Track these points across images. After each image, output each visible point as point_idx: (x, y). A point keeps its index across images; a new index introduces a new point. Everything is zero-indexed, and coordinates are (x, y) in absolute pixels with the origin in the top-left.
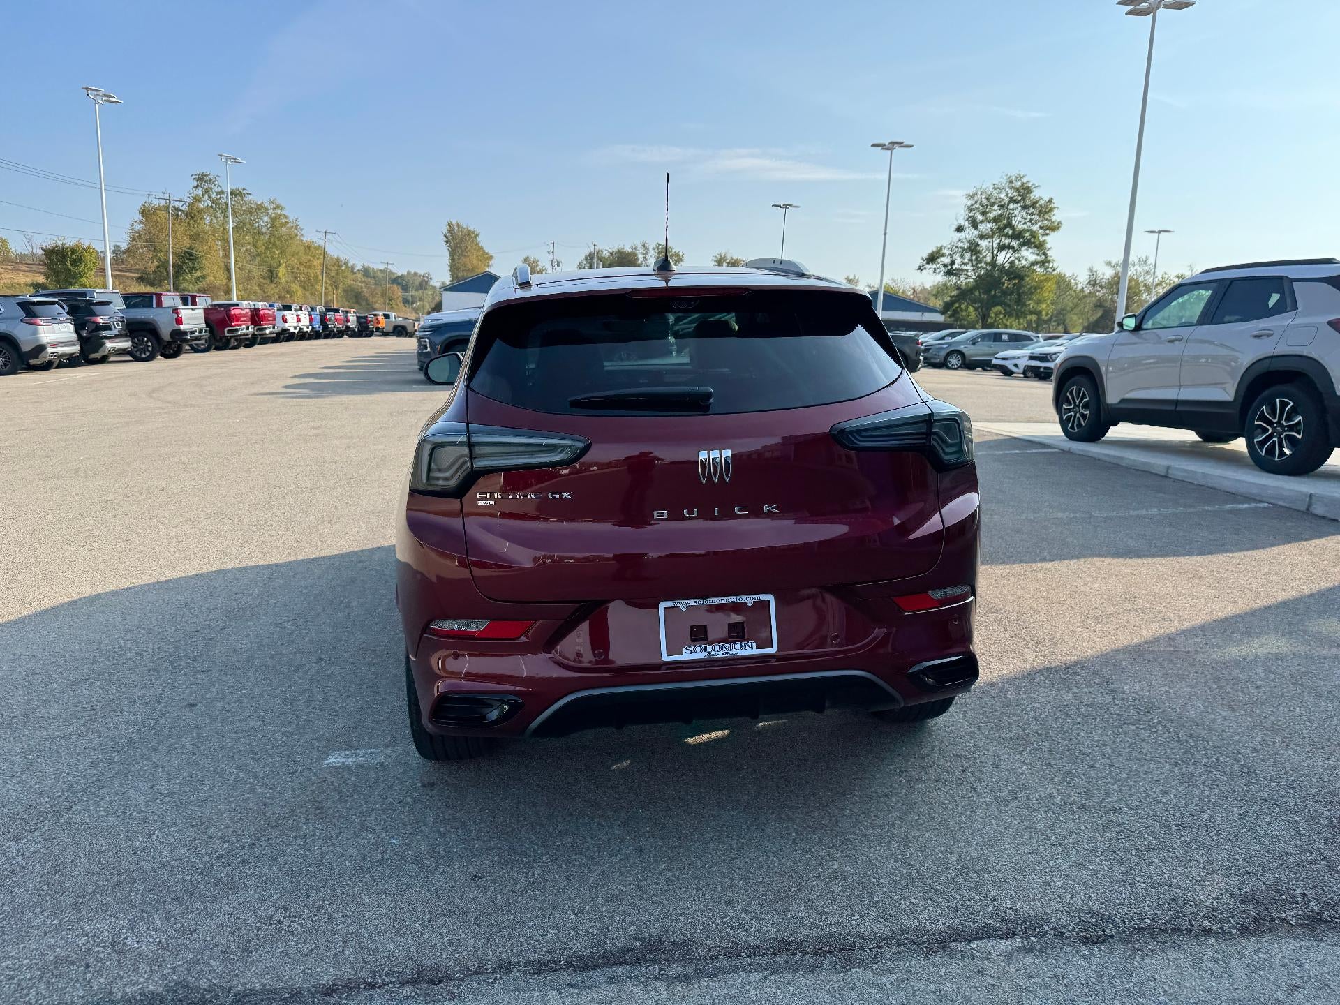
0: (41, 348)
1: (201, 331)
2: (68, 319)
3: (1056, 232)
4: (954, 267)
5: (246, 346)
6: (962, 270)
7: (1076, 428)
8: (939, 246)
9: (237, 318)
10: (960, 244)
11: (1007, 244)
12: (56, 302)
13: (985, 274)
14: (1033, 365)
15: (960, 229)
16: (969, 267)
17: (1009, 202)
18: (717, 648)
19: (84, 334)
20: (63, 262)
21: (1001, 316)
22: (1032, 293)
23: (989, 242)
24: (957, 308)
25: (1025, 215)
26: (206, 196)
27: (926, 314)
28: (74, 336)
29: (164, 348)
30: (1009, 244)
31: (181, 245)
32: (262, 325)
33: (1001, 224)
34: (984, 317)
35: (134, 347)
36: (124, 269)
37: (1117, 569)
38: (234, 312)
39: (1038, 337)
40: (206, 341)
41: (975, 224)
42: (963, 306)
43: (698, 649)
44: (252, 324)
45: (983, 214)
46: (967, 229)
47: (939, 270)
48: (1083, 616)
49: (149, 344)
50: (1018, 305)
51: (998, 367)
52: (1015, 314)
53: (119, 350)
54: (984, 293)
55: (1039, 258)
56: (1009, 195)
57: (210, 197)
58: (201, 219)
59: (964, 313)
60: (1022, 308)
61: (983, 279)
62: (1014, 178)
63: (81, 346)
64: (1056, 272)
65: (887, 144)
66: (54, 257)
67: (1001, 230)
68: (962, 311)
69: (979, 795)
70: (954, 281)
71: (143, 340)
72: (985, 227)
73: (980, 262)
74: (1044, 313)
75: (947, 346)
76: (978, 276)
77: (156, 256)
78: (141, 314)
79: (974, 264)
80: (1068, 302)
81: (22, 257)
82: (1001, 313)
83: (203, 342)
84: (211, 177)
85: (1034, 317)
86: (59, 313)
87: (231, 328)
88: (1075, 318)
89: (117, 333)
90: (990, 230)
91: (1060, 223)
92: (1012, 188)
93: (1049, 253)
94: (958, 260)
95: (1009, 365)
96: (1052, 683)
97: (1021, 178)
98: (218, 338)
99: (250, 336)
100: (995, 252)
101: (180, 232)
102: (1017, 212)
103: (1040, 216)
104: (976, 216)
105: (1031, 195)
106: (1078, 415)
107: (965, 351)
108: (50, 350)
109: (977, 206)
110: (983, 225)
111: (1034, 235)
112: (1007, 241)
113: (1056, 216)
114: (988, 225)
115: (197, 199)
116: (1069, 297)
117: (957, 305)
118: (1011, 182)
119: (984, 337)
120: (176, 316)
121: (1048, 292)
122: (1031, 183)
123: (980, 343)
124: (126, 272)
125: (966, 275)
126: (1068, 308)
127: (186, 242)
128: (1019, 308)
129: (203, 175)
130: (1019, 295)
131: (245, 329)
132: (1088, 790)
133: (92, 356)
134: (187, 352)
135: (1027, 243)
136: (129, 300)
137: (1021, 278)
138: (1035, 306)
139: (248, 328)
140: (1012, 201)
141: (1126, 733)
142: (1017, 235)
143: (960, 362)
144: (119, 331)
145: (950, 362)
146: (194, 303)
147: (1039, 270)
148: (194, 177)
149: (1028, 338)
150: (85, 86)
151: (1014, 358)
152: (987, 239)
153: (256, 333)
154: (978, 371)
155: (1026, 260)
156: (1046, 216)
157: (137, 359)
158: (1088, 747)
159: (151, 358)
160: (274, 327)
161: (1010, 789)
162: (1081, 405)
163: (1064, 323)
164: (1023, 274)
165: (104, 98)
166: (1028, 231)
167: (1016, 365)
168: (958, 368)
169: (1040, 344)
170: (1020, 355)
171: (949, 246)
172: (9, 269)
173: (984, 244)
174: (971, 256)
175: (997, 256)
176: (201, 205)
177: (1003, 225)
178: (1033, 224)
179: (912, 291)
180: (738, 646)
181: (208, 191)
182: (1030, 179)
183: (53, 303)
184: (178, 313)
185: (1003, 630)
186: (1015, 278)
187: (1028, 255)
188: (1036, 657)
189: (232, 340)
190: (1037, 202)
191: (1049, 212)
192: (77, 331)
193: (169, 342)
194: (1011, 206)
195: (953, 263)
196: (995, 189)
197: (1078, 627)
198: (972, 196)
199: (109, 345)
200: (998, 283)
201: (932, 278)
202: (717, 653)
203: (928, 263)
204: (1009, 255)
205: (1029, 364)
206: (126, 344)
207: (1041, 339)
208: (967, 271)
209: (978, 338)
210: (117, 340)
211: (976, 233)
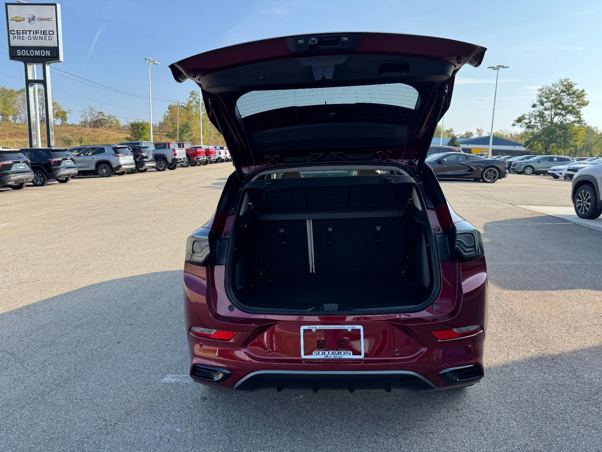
0: (120, 166)
1: (184, 159)
2: (131, 154)
3: (586, 106)
4: (531, 124)
5: (203, 165)
6: (535, 125)
7: (583, 212)
8: (523, 114)
9: (200, 153)
10: (534, 113)
11: (559, 112)
12: (127, 147)
13: (547, 127)
14: (570, 173)
15: (534, 106)
16: (539, 124)
17: (561, 92)
18: (331, 353)
19: (138, 160)
20: (138, 129)
21: (555, 148)
22: (572, 137)
23: (550, 112)
24: (532, 144)
25: (569, 98)
26: (194, 101)
27: (516, 147)
28: (133, 161)
29: (169, 165)
30: (560, 112)
31: (183, 121)
32: (210, 156)
33: (556, 103)
34: (546, 149)
35: (157, 165)
36: (161, 131)
37: (593, 297)
38: (199, 150)
39: (574, 159)
40: (187, 163)
41: (542, 103)
42: (535, 143)
43: (321, 353)
44: (205, 156)
45: (546, 98)
46: (538, 106)
47: (523, 126)
48: (568, 326)
49: (163, 164)
50: (564, 143)
51: (551, 174)
52: (563, 147)
53: (150, 167)
54: (546, 137)
55: (576, 119)
56: (561, 89)
57: (196, 101)
58: (192, 110)
59: (536, 147)
60: (567, 144)
61: (546, 130)
62: (563, 80)
63: (136, 165)
64: (586, 126)
65: (496, 67)
66: (134, 127)
67: (556, 106)
68: (535, 146)
69: (485, 438)
70: (531, 131)
71: (161, 162)
72: (548, 105)
73: (544, 122)
74: (578, 146)
75: (525, 163)
76: (544, 128)
77: (174, 126)
78: (161, 152)
79: (541, 123)
80: (592, 140)
81: (124, 127)
82: (555, 146)
83: (185, 163)
84: (196, 92)
85: (573, 149)
86: (127, 152)
87: (197, 157)
88: (596, 148)
89: (151, 160)
90: (550, 106)
91: (588, 101)
92: (563, 85)
93: (582, 117)
94: (533, 121)
95: (557, 173)
96: (542, 369)
97: (567, 80)
98: (192, 161)
99: (205, 160)
100: (553, 117)
101: (183, 116)
102: (565, 97)
103: (577, 98)
104: (543, 99)
105: (573, 88)
106: (584, 205)
107: (534, 166)
108: (124, 167)
109: (543, 94)
110: (546, 104)
111: (573, 108)
112: (559, 111)
113: (586, 98)
114: (549, 104)
115: (190, 102)
116: (593, 138)
117: (532, 143)
118: (562, 82)
119: (544, 159)
120: (174, 152)
121: (581, 136)
122: (573, 82)
123: (542, 162)
124: (162, 132)
125: (537, 128)
126: (592, 143)
127: (185, 120)
128: (565, 144)
129: (193, 92)
130: (565, 138)
131: (202, 158)
132: (550, 444)
133: (140, 169)
134: (179, 167)
135: (570, 112)
136: (157, 146)
137: (566, 129)
138: (574, 143)
139: (204, 157)
140: (563, 91)
141: (581, 407)
142: (565, 108)
143: (531, 171)
144: (151, 159)
145: (526, 171)
146: (183, 147)
147: (577, 125)
148: (190, 93)
149: (568, 160)
150: (145, 58)
151: (560, 170)
152: (549, 110)
153: (207, 159)
154: (542, 176)
155: (569, 120)
156: (581, 99)
157: (158, 170)
158: (555, 413)
159: (163, 170)
160: (215, 157)
161: (504, 437)
162: (586, 200)
163: (590, 151)
164: (567, 127)
165: (152, 63)
166: (570, 106)
167: (561, 173)
168: (531, 174)
169: (574, 163)
170: (563, 168)
171: (528, 114)
172: (118, 132)
173: (547, 113)
174: (540, 119)
175: (554, 118)
176: (192, 105)
177: (557, 104)
178: (573, 102)
179: (510, 136)
180: (343, 353)
181: (195, 98)
182: (572, 80)
183: (125, 148)
184: (175, 151)
185: (520, 331)
186: (563, 129)
187: (571, 118)
188: (536, 350)
189: (198, 162)
190: (576, 92)
191: (582, 96)
192: (135, 159)
193: (171, 163)
194: (562, 94)
195: (530, 122)
196: (553, 86)
197: (564, 333)
198: (541, 90)
199: (147, 165)
200: (554, 132)
201: (520, 130)
202: (331, 356)
203: (517, 122)
204: (560, 118)
205: (568, 173)
206: (154, 164)
207: (575, 160)
208: (538, 126)
209: (541, 159)
210: (150, 163)
211: (543, 107)
